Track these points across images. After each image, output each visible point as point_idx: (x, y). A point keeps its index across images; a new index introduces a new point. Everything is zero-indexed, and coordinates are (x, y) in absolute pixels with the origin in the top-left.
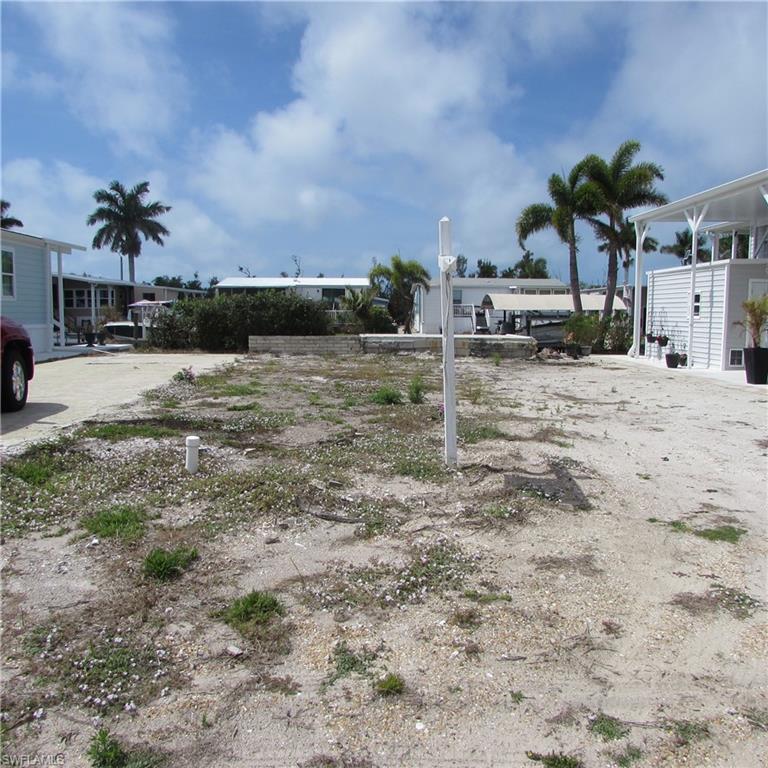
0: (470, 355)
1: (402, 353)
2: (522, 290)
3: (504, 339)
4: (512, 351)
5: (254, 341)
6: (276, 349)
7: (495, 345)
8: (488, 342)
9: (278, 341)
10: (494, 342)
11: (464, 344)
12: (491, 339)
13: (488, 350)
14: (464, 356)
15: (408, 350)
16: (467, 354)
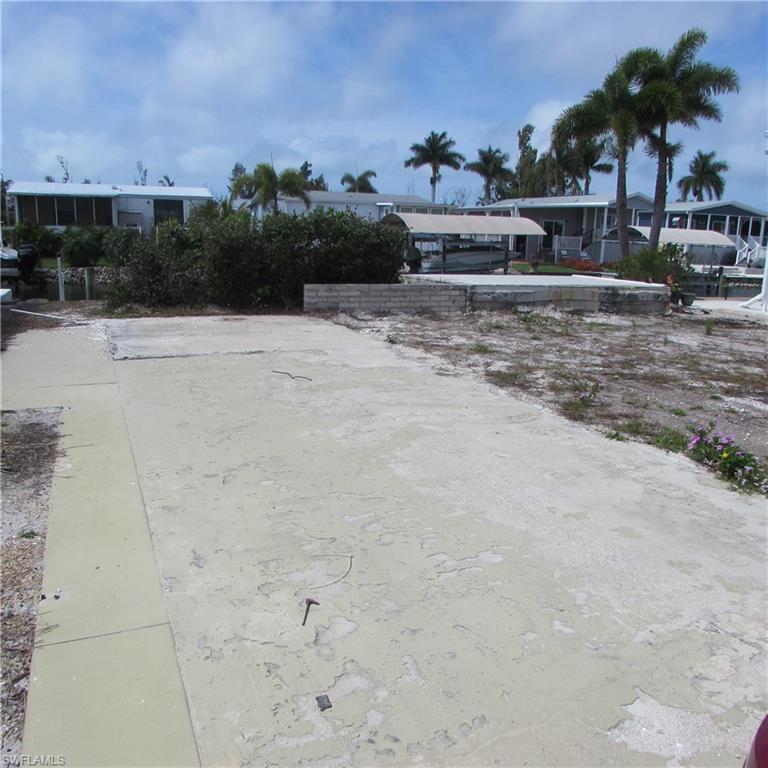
0: (600, 310)
1: (520, 309)
2: (398, 207)
3: (638, 288)
4: (645, 303)
5: (312, 292)
6: (346, 305)
7: (629, 295)
8: (621, 292)
9: (350, 291)
10: (628, 292)
11: (593, 294)
12: (623, 288)
13: (621, 303)
14: (593, 312)
15: (527, 304)
16: (596, 308)
